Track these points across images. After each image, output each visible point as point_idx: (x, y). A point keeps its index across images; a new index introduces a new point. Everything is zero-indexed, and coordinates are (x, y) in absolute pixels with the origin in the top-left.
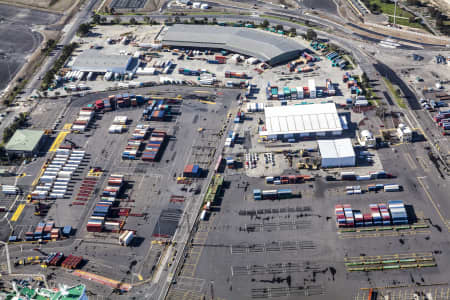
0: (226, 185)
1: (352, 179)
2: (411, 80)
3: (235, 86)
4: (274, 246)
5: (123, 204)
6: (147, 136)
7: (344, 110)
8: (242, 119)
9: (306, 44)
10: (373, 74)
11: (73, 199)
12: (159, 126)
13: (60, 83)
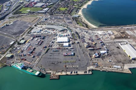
0: (49, 49)
1: (67, 49)
3: (54, 34)
4: (53, 58)
5: (34, 51)
6: (40, 41)
7: (69, 39)
8: (54, 39)
9: (67, 28)
11: (27, 50)
12: (42, 40)
13: (30, 33)
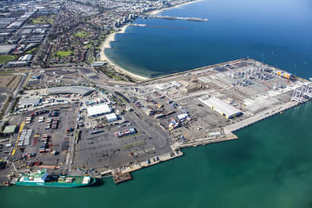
0: (81, 132)
1: (117, 124)
2: (126, 95)
3: (76, 103)
4: (100, 147)
5: (50, 143)
6: (52, 122)
7: (110, 105)
8: (81, 112)
9: (94, 89)
10: (115, 95)
11: (32, 144)
12: (54, 118)
13: (17, 110)
